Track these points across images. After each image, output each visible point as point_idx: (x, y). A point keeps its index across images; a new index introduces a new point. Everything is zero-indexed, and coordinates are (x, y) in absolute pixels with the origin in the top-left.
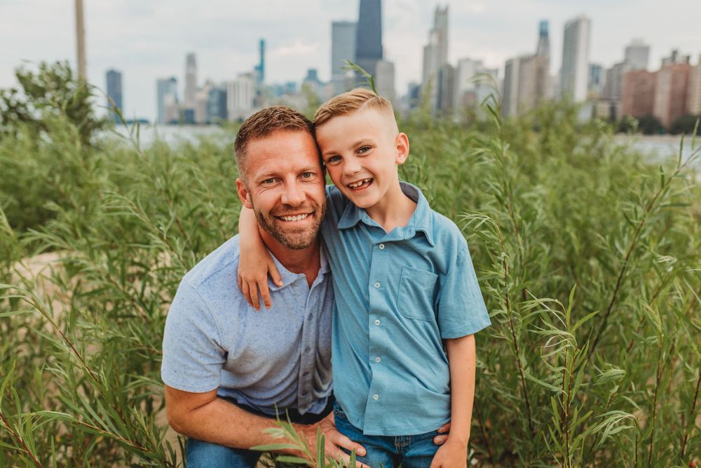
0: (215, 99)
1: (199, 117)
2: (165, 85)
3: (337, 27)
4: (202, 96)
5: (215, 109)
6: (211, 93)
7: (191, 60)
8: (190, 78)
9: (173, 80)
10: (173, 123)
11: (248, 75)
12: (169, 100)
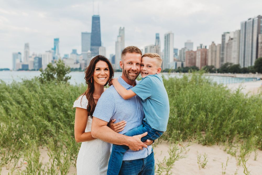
0: (37, 61)
1: (30, 68)
2: (16, 55)
3: (83, 34)
4: (32, 59)
5: (37, 65)
6: (35, 58)
7: (27, 46)
8: (26, 53)
9: (20, 53)
10: (20, 70)
11: (50, 51)
12: (18, 61)
